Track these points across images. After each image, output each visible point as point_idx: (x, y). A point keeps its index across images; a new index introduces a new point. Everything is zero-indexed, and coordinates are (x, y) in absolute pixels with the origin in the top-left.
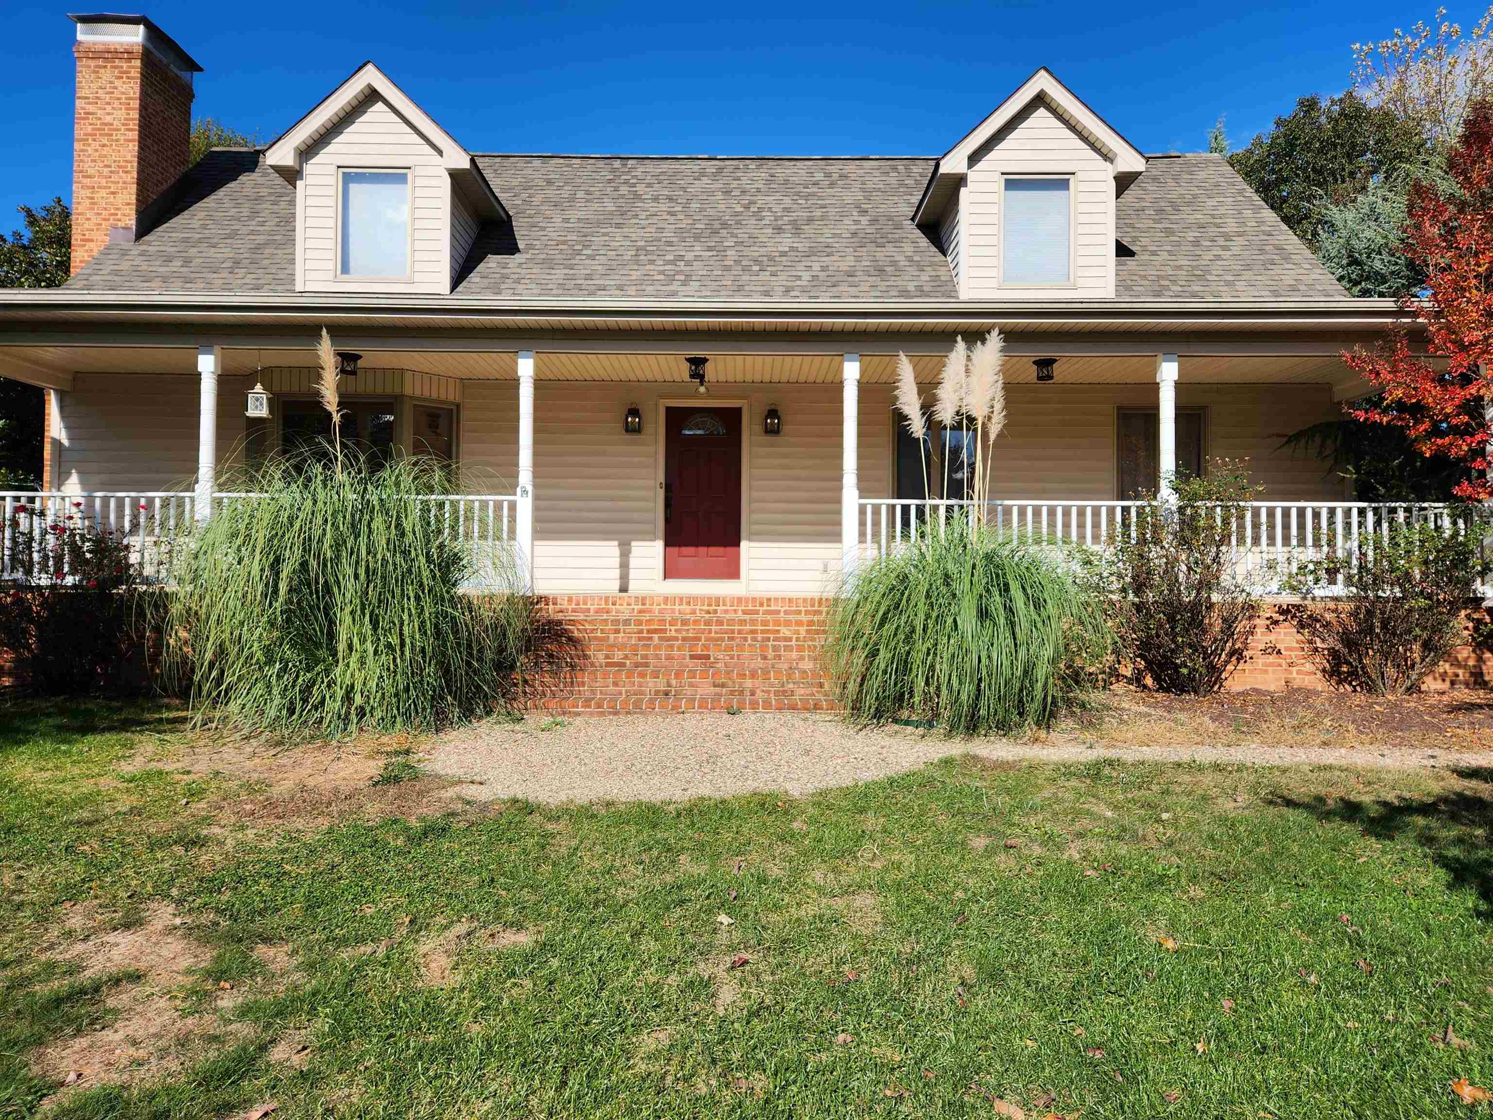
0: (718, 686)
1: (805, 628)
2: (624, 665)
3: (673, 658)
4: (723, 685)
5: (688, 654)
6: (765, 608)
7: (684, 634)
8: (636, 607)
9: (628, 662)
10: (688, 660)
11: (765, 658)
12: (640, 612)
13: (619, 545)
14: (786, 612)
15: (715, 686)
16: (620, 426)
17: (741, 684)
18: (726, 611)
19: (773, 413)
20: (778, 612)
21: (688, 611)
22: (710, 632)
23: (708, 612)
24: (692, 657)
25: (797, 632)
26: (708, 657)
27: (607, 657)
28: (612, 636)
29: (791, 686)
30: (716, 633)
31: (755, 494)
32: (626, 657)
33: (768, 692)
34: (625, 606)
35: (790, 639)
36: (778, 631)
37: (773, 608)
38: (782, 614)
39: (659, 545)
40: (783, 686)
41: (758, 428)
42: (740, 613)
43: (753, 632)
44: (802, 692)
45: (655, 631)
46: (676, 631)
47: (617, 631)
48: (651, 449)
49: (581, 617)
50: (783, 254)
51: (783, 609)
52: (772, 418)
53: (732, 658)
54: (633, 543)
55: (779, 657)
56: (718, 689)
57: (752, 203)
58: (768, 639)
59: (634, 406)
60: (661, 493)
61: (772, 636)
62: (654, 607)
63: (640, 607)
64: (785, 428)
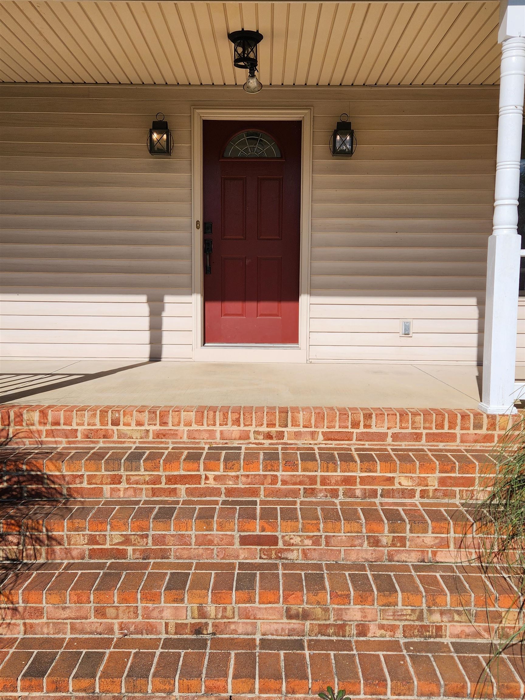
0: (296, 616)
1: (438, 475)
2: (122, 554)
3: (211, 542)
4: (305, 616)
5: (237, 534)
6: (362, 429)
7: (231, 484)
8: (152, 428)
9: (130, 549)
10: (237, 545)
11: (375, 542)
12: (158, 435)
13: (149, 301)
14: (395, 437)
15: (290, 617)
16: (144, 145)
17: (339, 614)
18: (297, 435)
19: (345, 127)
20: (382, 437)
21: (236, 435)
22: (274, 480)
23: (269, 436)
24: (244, 541)
25: (423, 482)
26: (273, 540)
27: (92, 540)
28: (107, 488)
29: (436, 617)
30: (284, 482)
31: (319, 236)
32: (127, 541)
33: (393, 629)
34: (133, 427)
35: (411, 494)
36: (390, 480)
37: (374, 430)
38: (389, 440)
39: (197, 299)
40: (420, 618)
41: (323, 148)
42: (321, 437)
43: (348, 481)
44: (458, 628)
45: (182, 479)
46: (216, 478)
47: (116, 480)
48: (184, 177)
49: (62, 444)
51: (390, 432)
52: (343, 135)
53: (316, 541)
54: (167, 299)
55: (402, 541)
56: (295, 624)
58: (374, 494)
59: (159, 119)
60: (198, 235)
61: (379, 489)
62: (182, 427)
63: (158, 427)
64: (360, 148)
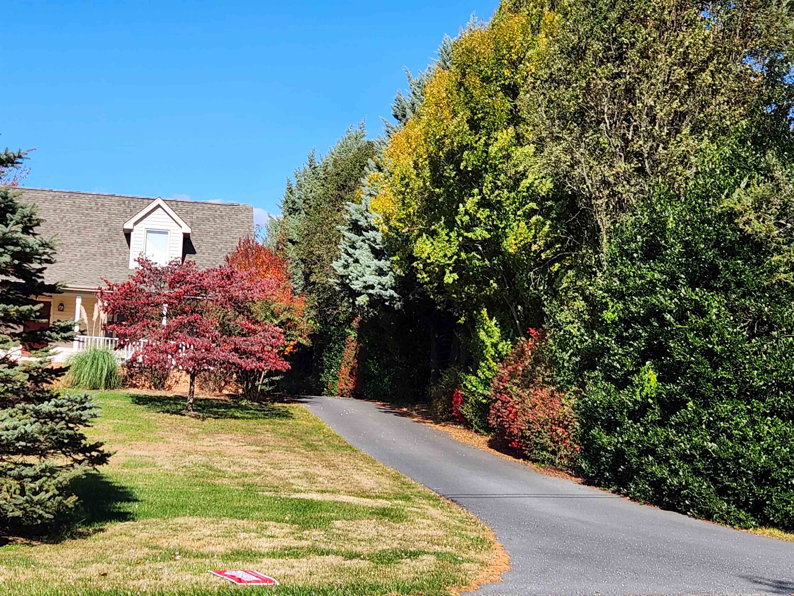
19: (61, 305)
41: (56, 308)
50: (72, 244)
57: (64, 217)
64: (65, 310)
